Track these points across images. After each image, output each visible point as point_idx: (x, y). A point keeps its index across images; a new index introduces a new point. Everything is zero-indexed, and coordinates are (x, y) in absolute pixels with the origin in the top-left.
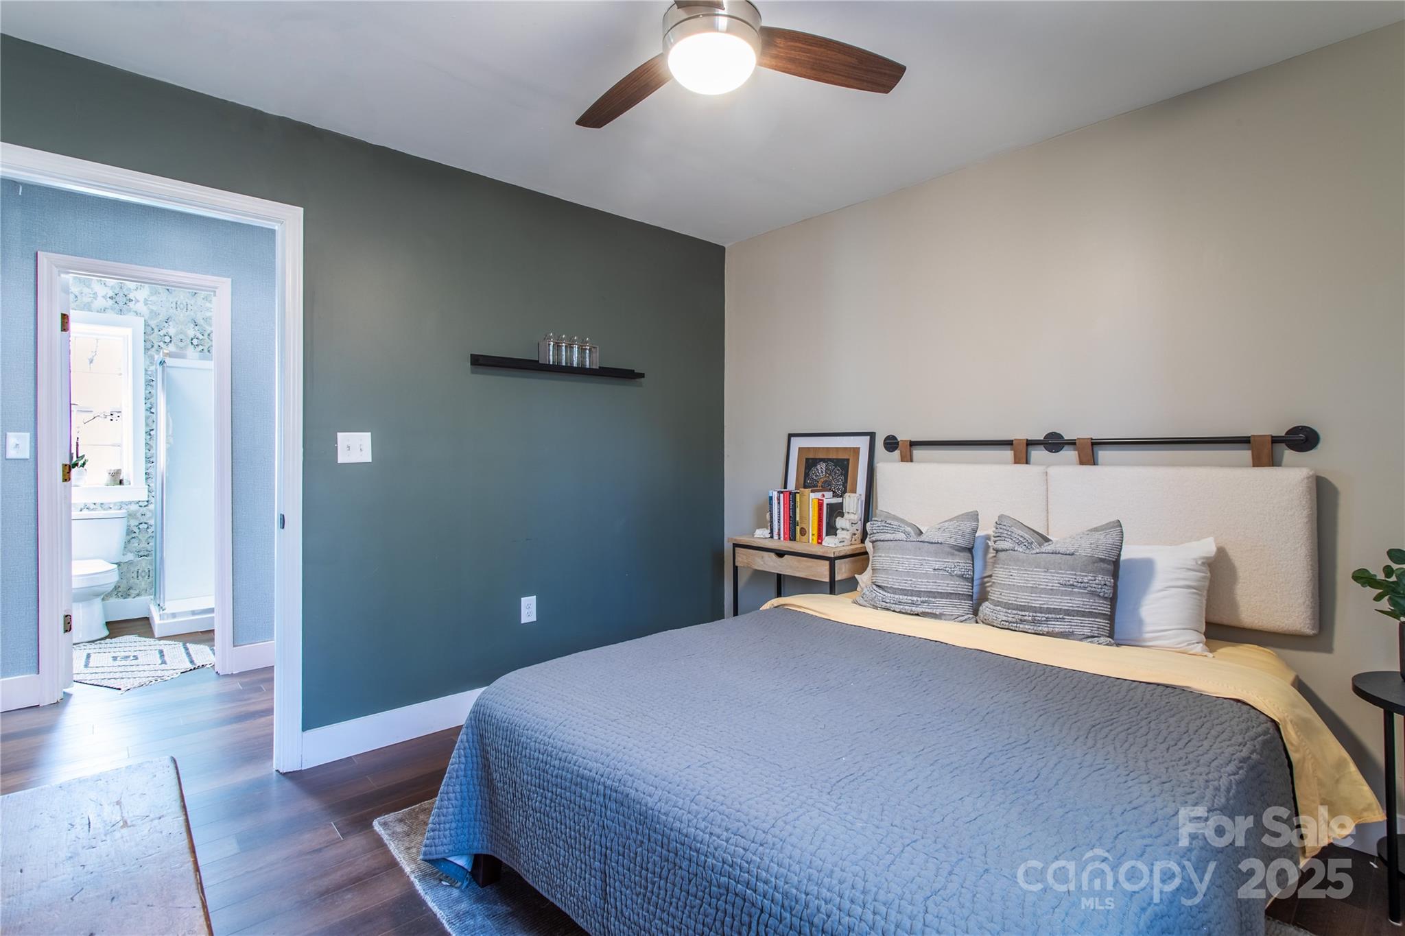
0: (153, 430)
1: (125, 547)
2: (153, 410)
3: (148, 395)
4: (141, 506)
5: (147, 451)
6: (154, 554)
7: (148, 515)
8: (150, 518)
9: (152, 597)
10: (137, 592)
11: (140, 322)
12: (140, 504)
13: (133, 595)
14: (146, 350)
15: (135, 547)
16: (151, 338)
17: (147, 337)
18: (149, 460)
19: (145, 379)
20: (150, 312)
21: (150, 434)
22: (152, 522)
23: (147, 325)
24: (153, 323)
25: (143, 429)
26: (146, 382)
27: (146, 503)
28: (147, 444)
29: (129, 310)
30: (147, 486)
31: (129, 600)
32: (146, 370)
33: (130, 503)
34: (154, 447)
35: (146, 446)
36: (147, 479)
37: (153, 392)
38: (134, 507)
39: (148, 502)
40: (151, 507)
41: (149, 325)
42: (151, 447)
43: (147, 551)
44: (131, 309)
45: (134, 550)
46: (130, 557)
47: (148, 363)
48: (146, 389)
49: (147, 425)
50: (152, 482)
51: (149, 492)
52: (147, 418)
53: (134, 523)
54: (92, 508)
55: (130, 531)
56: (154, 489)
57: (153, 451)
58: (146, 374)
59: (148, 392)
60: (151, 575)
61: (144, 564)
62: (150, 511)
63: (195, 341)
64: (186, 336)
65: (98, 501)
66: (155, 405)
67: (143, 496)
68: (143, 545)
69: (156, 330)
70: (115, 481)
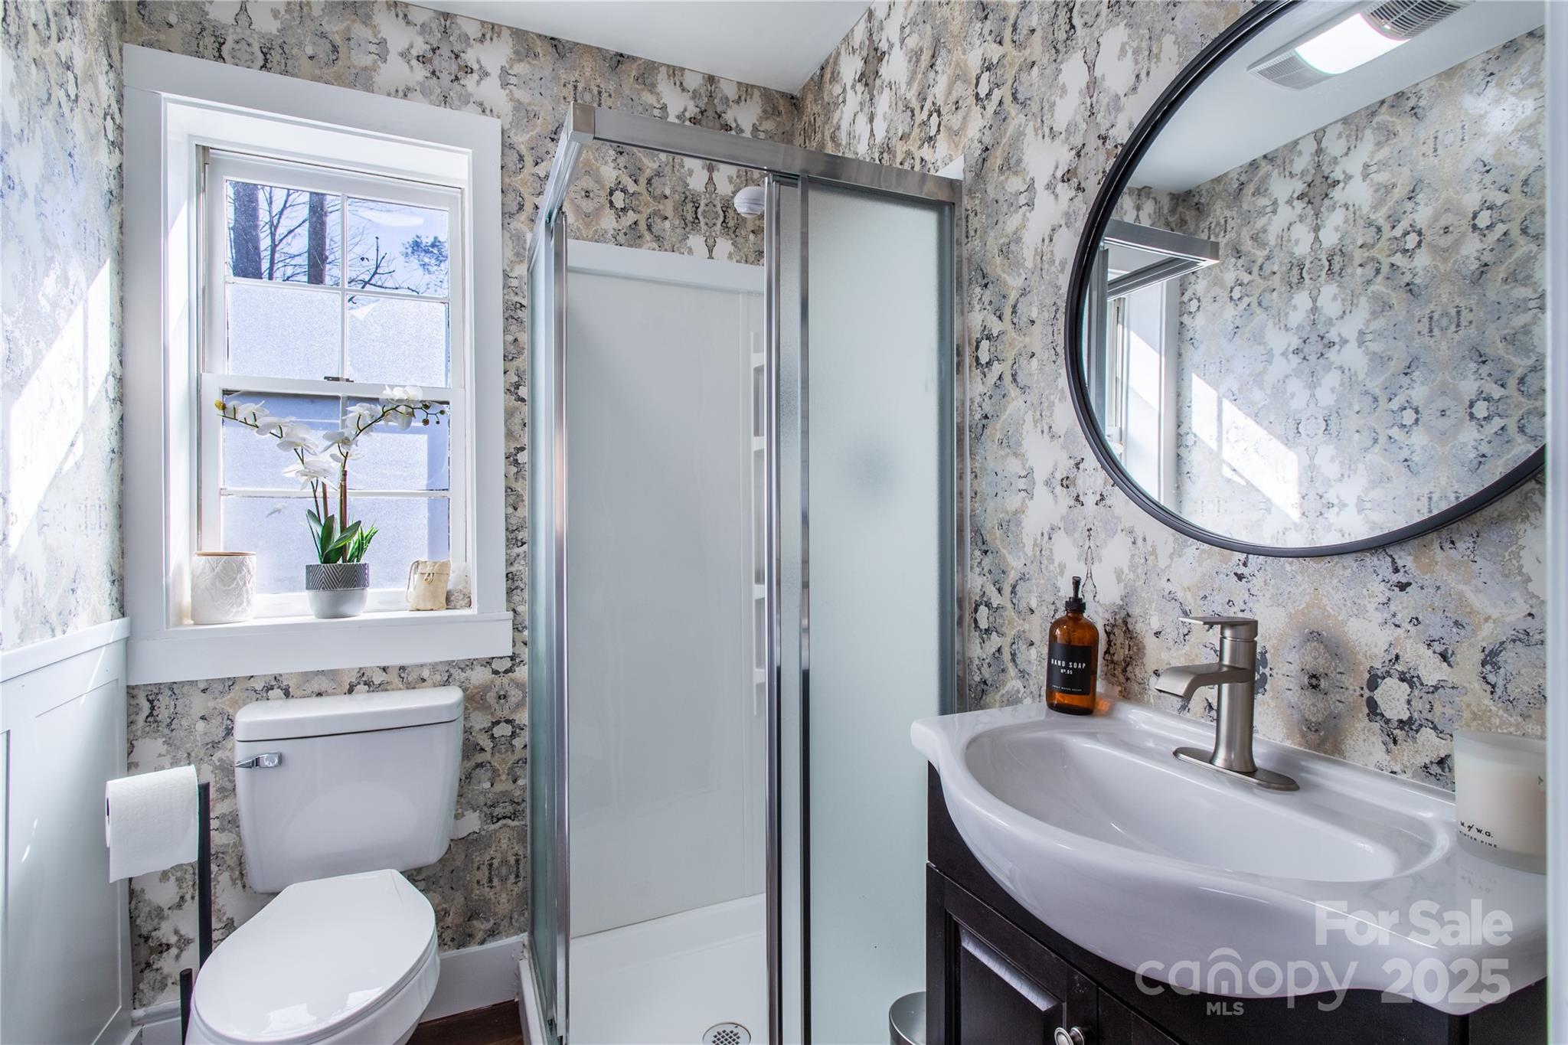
0: (522, 449)
1: (460, 795)
2: (523, 392)
3: (511, 348)
4: (496, 672)
5: (511, 510)
6: (528, 811)
7: (515, 695)
8: (520, 705)
9: (524, 937)
10: (489, 925)
11: (490, 130)
12: (495, 665)
13: (480, 935)
14: (507, 215)
15: (484, 793)
16: (516, 181)
17: (507, 180)
18: (517, 536)
19: (505, 302)
20: (515, 108)
21: (516, 462)
22: (523, 717)
23: (507, 146)
24: (521, 140)
25: (499, 447)
26: (506, 309)
27: (508, 664)
28: (509, 489)
29: (465, 100)
30: (511, 614)
31: (474, 949)
32: (506, 275)
33: (470, 664)
34: (526, 497)
35: (507, 496)
36: (510, 592)
37: (524, 338)
38: (479, 676)
39: (512, 658)
40: (522, 673)
41: (511, 146)
42: (519, 496)
43: (512, 802)
44: (470, 95)
45: (482, 800)
46: (472, 822)
47: (510, 254)
48: (506, 331)
49: (509, 434)
50: (523, 602)
51: (516, 629)
52: (509, 414)
53: (480, 721)
54: (377, 682)
55: (470, 748)
56: (527, 623)
57: (524, 511)
58: (506, 286)
59: (510, 338)
60: (522, 874)
61: (505, 843)
62: (519, 685)
63: (619, 199)
64: (599, 181)
65: (394, 661)
66: (527, 377)
67: (501, 644)
68: (504, 785)
69: (529, 161)
70: (434, 596)
